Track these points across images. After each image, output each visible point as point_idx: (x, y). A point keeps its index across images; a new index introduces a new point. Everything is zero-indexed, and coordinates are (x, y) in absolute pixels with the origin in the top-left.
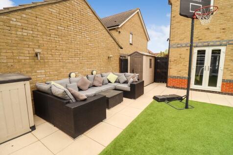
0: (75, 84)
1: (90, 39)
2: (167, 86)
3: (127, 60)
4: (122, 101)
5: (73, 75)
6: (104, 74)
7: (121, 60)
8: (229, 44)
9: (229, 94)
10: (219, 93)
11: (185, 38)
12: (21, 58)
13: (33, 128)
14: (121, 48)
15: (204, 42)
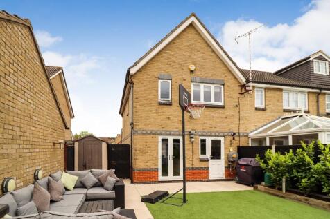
1: (34, 107)
2: (132, 182)
3: (73, 147)
5: (11, 184)
11: (149, 124)
14: (67, 129)
15: (167, 131)
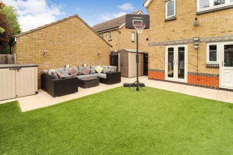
0: (67, 71)
1: (82, 42)
2: (149, 78)
3: (118, 56)
4: (98, 85)
5: (68, 66)
6: (92, 66)
7: (111, 56)
8: (190, 43)
9: (193, 85)
10: (186, 84)
11: (158, 38)
12: (36, 55)
13: (37, 93)
14: (112, 47)
15: (172, 41)
